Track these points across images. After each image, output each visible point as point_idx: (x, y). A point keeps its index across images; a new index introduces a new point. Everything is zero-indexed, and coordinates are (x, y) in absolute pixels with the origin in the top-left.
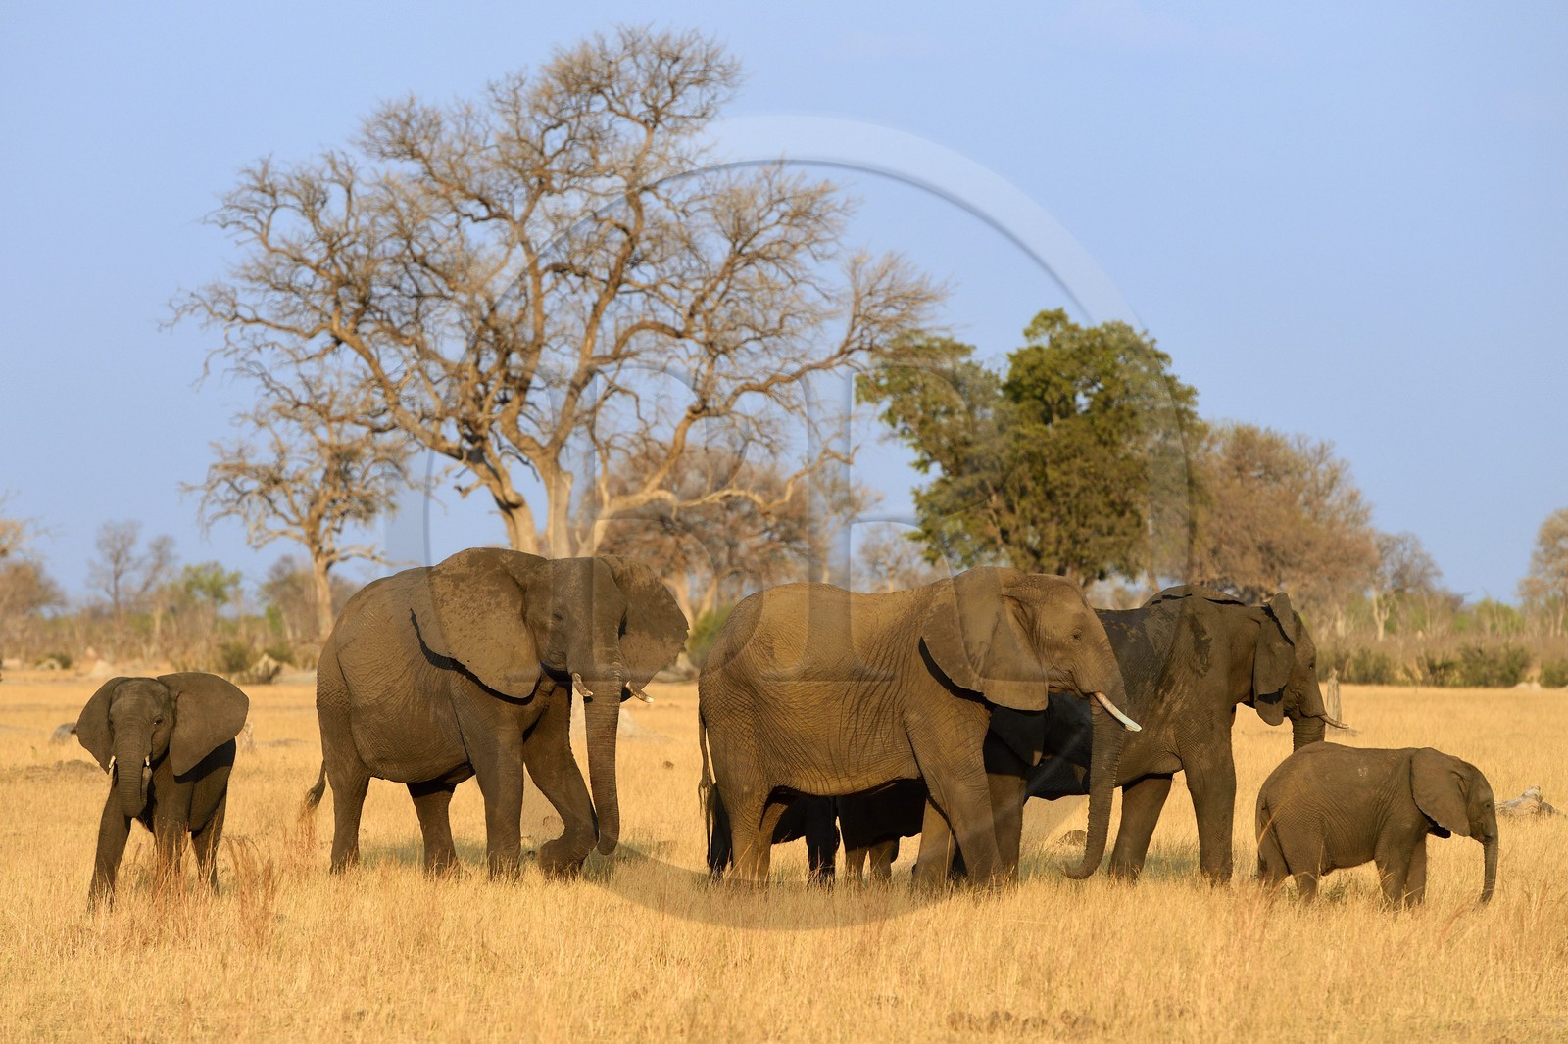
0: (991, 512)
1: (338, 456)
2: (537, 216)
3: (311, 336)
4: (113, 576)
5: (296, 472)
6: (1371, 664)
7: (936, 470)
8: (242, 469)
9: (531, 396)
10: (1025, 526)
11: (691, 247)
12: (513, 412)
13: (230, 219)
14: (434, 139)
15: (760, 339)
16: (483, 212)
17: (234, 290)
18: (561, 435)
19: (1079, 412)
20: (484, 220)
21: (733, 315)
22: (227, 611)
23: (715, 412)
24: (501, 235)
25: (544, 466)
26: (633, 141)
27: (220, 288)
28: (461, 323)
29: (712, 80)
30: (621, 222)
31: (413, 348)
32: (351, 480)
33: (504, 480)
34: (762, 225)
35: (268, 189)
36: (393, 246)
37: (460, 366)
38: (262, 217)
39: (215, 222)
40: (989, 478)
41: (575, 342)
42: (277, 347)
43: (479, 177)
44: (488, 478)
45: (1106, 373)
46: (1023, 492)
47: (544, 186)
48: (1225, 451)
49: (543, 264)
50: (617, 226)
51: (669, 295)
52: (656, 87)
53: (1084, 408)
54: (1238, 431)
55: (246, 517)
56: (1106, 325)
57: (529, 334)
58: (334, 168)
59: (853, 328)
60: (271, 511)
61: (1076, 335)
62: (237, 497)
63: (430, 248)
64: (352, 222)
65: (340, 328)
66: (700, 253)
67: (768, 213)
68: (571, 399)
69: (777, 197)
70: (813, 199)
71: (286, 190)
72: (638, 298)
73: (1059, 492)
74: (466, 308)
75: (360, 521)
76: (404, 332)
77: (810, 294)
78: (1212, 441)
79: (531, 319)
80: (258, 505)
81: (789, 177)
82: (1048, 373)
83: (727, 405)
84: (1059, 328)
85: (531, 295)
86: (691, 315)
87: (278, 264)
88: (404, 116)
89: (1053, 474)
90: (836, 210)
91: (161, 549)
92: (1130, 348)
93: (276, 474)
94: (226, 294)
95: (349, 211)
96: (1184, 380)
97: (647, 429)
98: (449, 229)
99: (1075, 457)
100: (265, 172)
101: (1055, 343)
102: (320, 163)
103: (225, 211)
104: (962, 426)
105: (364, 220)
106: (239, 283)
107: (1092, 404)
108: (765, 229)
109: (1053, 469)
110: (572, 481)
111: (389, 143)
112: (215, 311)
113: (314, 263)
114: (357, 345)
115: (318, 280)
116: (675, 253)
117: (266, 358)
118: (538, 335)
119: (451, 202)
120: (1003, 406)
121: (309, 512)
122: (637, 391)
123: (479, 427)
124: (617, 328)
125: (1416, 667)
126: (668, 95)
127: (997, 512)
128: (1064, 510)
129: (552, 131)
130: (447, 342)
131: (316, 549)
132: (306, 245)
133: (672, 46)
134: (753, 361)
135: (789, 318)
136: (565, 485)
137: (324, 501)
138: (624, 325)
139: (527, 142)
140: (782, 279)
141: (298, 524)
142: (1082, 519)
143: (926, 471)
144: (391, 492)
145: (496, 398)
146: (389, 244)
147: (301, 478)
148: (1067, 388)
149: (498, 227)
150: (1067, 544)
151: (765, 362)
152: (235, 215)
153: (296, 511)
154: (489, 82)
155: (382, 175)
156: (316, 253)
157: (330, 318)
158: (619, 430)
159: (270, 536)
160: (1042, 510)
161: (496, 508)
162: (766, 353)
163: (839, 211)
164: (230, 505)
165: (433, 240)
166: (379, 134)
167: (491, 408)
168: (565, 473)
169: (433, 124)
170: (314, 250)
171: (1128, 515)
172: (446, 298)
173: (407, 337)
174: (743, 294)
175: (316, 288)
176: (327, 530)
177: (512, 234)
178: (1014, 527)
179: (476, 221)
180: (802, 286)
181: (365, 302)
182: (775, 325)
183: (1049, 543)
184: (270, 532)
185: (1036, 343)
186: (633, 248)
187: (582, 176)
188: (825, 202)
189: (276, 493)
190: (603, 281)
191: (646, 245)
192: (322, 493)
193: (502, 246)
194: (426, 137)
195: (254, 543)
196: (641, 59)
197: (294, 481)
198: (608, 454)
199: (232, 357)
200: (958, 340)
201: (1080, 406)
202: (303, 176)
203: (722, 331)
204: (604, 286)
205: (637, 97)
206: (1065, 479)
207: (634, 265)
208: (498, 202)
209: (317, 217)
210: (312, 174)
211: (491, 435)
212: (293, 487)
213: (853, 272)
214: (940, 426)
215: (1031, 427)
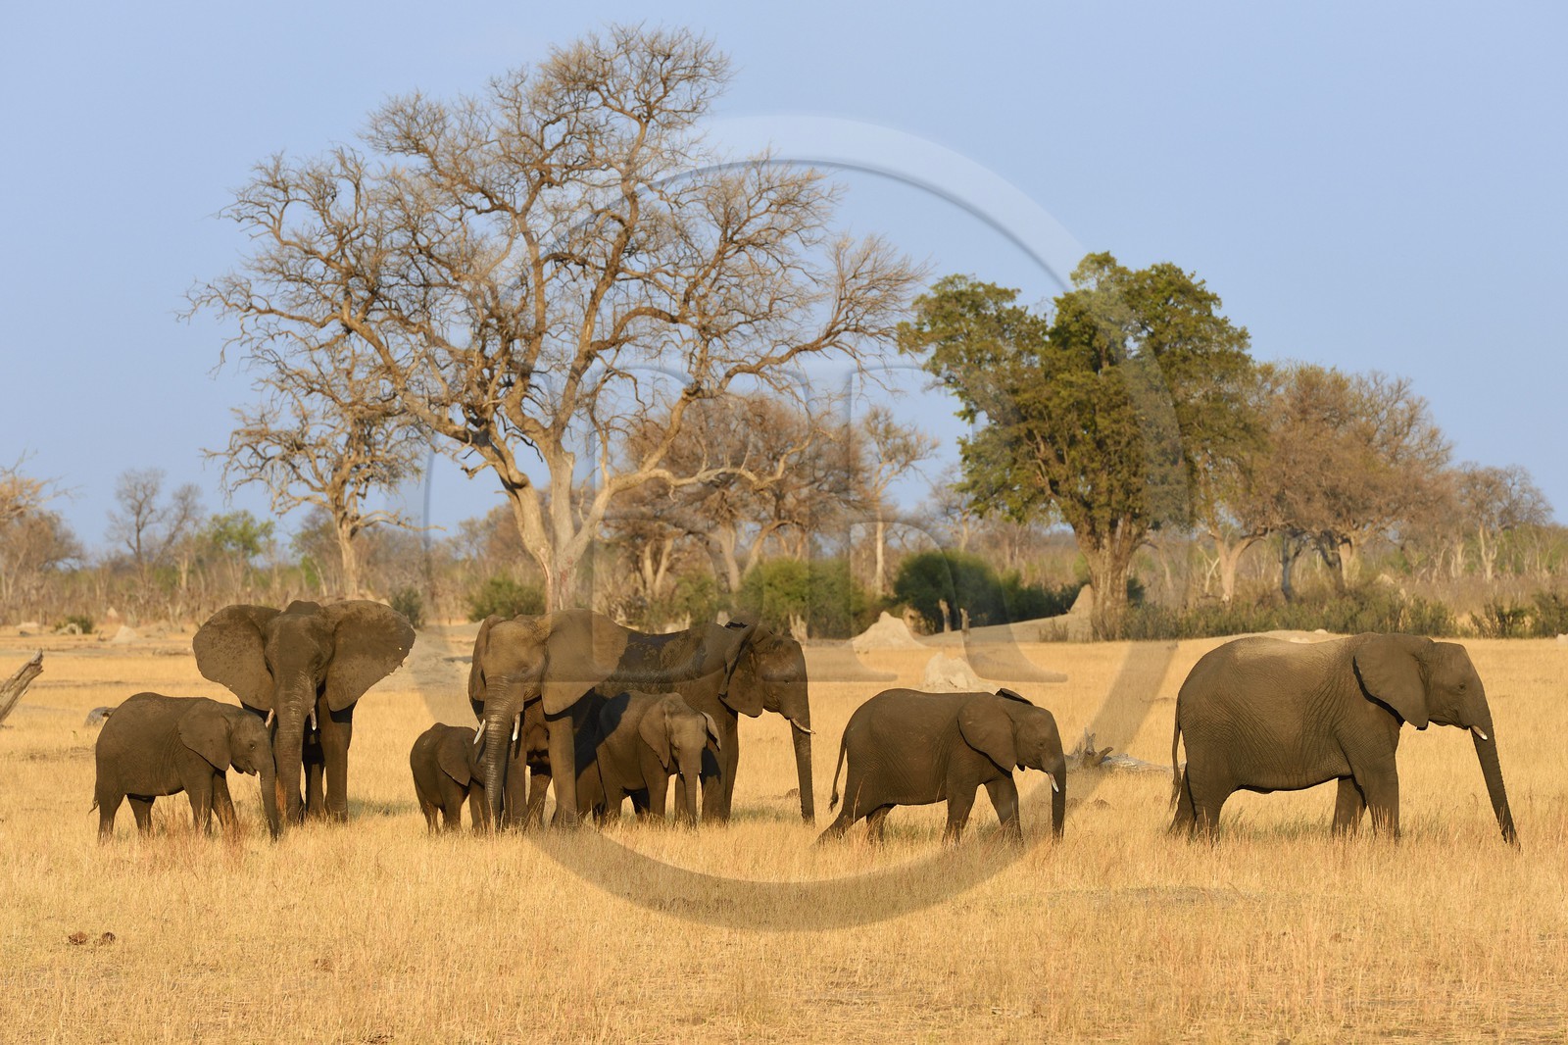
0: (1040, 462)
1: (361, 421)
2: (537, 207)
3: (322, 325)
4: (135, 529)
5: (319, 437)
6: (1428, 612)
7: (982, 419)
8: (264, 435)
9: (535, 379)
10: (1074, 476)
11: (684, 236)
12: (517, 396)
13: (244, 213)
14: (439, 135)
15: (750, 322)
16: (486, 204)
17: (249, 282)
18: (563, 417)
19: (1130, 356)
20: (487, 211)
21: (724, 303)
22: (259, 561)
23: (709, 394)
24: (503, 226)
25: (548, 447)
26: (627, 136)
27: (234, 279)
28: (467, 310)
29: (701, 76)
30: (617, 213)
31: (421, 336)
32: (374, 444)
33: (509, 461)
34: (752, 214)
35: (281, 185)
36: (401, 238)
37: (467, 351)
38: (275, 212)
39: (230, 216)
40: (1036, 427)
41: (574, 330)
42: (290, 335)
43: (482, 171)
44: (493, 460)
45: (1157, 317)
46: (1073, 442)
47: (546, 180)
48: (1288, 391)
49: (543, 253)
50: (614, 217)
51: (663, 282)
52: (649, 82)
53: (1135, 353)
54: (1302, 373)
55: (268, 483)
56: (1154, 267)
57: (532, 322)
58: (343, 164)
59: (839, 310)
60: (295, 476)
61: (1125, 278)
62: (260, 463)
63: (435, 239)
64: (360, 216)
65: (350, 317)
66: (693, 241)
67: (758, 201)
68: (572, 382)
69: (765, 186)
70: (799, 187)
71: (297, 186)
72: (634, 285)
73: (1109, 441)
74: (471, 297)
75: (384, 486)
76: (412, 320)
77: (798, 278)
78: (1277, 383)
79: (532, 306)
80: (281, 471)
81: (776, 172)
82: (1096, 319)
83: (720, 387)
84: (1107, 271)
85: (531, 284)
86: (686, 301)
87: (291, 257)
88: (410, 111)
89: (1102, 422)
90: (822, 197)
91: (186, 499)
92: (1181, 292)
93: (299, 439)
94: (240, 285)
95: (357, 204)
96: (1236, 323)
97: (645, 410)
98: (453, 221)
99: (1125, 404)
100: (277, 168)
101: (1102, 287)
102: (331, 159)
103: (239, 206)
104: (1008, 373)
105: (372, 214)
106: (252, 275)
107: (1143, 349)
108: (755, 217)
109: (1104, 417)
110: (574, 461)
111: (397, 138)
112: (231, 302)
113: (325, 255)
114: (366, 333)
115: (329, 272)
116: (670, 241)
117: (280, 346)
118: (540, 322)
119: (455, 195)
120: (1050, 353)
121: (333, 478)
122: (635, 374)
123: (484, 411)
124: (615, 313)
125: (1484, 616)
126: (660, 90)
127: (1045, 462)
128: (1115, 458)
129: (551, 126)
130: (452, 328)
131: (340, 514)
132: (316, 238)
133: (663, 44)
134: (746, 345)
135: (779, 302)
136: (567, 465)
137: (347, 466)
138: (622, 311)
139: (528, 137)
140: (772, 264)
141: (323, 490)
142: (1133, 468)
143: (973, 421)
144: (415, 456)
145: (501, 381)
146: (395, 234)
147: (323, 444)
148: (1115, 333)
149: (500, 218)
150: (1119, 495)
151: (756, 344)
152: (249, 210)
153: (321, 478)
154: (491, 78)
155: (389, 170)
156: (326, 246)
157: (341, 307)
158: (618, 412)
159: (294, 502)
160: (1092, 460)
161: (502, 488)
162: (757, 336)
163: (826, 198)
164: (253, 471)
165: (438, 231)
166: (386, 129)
167: (495, 392)
168: (567, 454)
169: (438, 118)
170: (324, 243)
171: (1181, 462)
172: (451, 287)
173: (414, 325)
174: (734, 280)
175: (327, 279)
176: (351, 496)
177: (514, 225)
178: (1064, 477)
179: (479, 213)
180: (790, 271)
181: (375, 294)
182: (766, 309)
183: (1099, 494)
184: (294, 498)
185: (1083, 287)
186: (628, 238)
187: (581, 168)
188: (812, 190)
189: (298, 459)
190: (602, 269)
191: (641, 235)
192: (346, 458)
193: (504, 237)
194: (431, 132)
195: (278, 509)
196: (634, 56)
197: (317, 446)
198: (607, 435)
199: (247, 346)
200: (1000, 286)
201: (1131, 351)
202: (314, 171)
203: (715, 316)
204: (601, 274)
205: (630, 94)
206: (1115, 427)
207: (631, 254)
208: (500, 195)
209: (327, 211)
210: (322, 169)
211: (496, 418)
212: (316, 452)
213: (837, 257)
214: (985, 374)
215: (1079, 374)
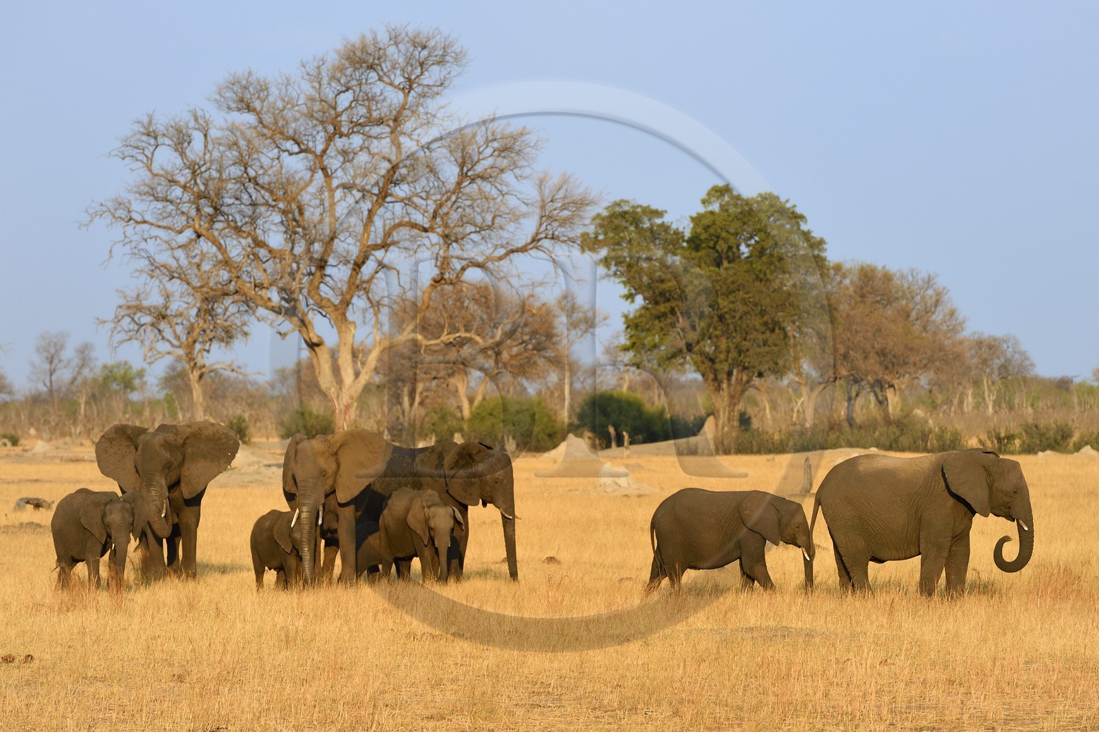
0: (679, 330)
1: (207, 299)
2: (331, 151)
3: (180, 232)
4: (49, 373)
5: (177, 310)
6: (948, 436)
7: (639, 300)
8: (139, 308)
9: (328, 270)
10: (704, 340)
11: (434, 172)
12: (316, 283)
13: (126, 154)
14: (264, 100)
15: (479, 232)
16: (296, 149)
17: (129, 202)
18: (348, 297)
19: (743, 258)
20: (297, 153)
21: (462, 217)
22: (135, 396)
23: (449, 282)
24: (307, 164)
25: (337, 318)
26: (396, 101)
27: (119, 200)
28: (282, 222)
29: (448, 62)
30: (387, 155)
31: (249, 240)
32: (216, 315)
33: (310, 327)
34: (481, 157)
35: (152, 134)
36: (236, 171)
37: (281, 250)
38: (148, 153)
39: (117, 155)
40: (677, 306)
41: (356, 236)
42: (158, 239)
43: (293, 125)
44: (299, 326)
45: (760, 230)
46: (702, 316)
47: (337, 132)
48: (852, 282)
49: (335, 183)
50: (384, 158)
51: (418, 204)
52: (411, 65)
53: (746, 255)
54: (862, 269)
55: (142, 342)
56: (760, 195)
57: (327, 231)
58: (196, 120)
59: (541, 225)
60: (160, 337)
61: (739, 202)
62: (136, 328)
63: (260, 172)
64: (208, 156)
65: (200, 226)
66: (440, 175)
67: (486, 148)
68: (354, 273)
69: (490, 138)
70: (515, 139)
71: (164, 135)
72: (398, 206)
73: (727, 316)
74: (284, 213)
75: (223, 344)
76: (244, 229)
77: (512, 201)
78: (844, 276)
79: (327, 220)
80: (150, 334)
81: (498, 127)
82: (719, 231)
83: (457, 277)
84: (727, 198)
85: (327, 204)
86: (434, 217)
87: (159, 184)
88: (244, 82)
89: (723, 302)
90: (530, 147)
91: (84, 352)
92: (777, 211)
93: (163, 311)
94: (123, 204)
95: (206, 147)
96: (816, 234)
97: (404, 293)
98: (273, 160)
99: (739, 290)
100: (150, 123)
101: (723, 208)
102: (188, 117)
103: (123, 149)
104: (658, 269)
105: (216, 154)
106: (132, 197)
107: (751, 253)
108: (483, 159)
109: (724, 300)
110: (355, 327)
111: (235, 101)
112: (117, 215)
113: (182, 183)
114: (211, 238)
115: (185, 195)
116: (423, 176)
117: (151, 247)
118: (333, 231)
119: (275, 142)
120: (687, 255)
121: (187, 339)
122: (398, 268)
123: (293, 292)
124: (384, 225)
125: (987, 439)
126: (418, 71)
127: (683, 330)
128: (731, 328)
129: (342, 94)
130: (271, 234)
131: (192, 364)
132: (177, 172)
133: (422, 38)
134: (476, 248)
135: (499, 218)
136: (350, 330)
137: (197, 331)
138: (389, 223)
139: (326, 102)
140: (494, 192)
141: (180, 347)
142: (744, 335)
143: (633, 301)
144: (244, 324)
145: (305, 271)
146: (232, 169)
147: (181, 315)
148: (732, 241)
149: (307, 158)
150: (734, 354)
151: (483, 247)
152: (130, 151)
153: (178, 338)
154: (302, 61)
155: (229, 123)
156: (184, 177)
157: (193, 220)
158: (386, 294)
159: (159, 355)
160: (715, 329)
161: (304, 345)
162: (483, 241)
163: (532, 147)
164: (131, 333)
165: (262, 167)
166: (227, 95)
167: (300, 279)
168: (350, 323)
169: (264, 88)
170: (182, 175)
171: (777, 331)
172: (271, 206)
173: (244, 232)
174: (468, 203)
175: (184, 200)
176: (200, 351)
177: (315, 163)
178: (696, 341)
179: (291, 154)
180: (507, 197)
181: (217, 210)
182: (490, 223)
183: (720, 352)
184: (160, 353)
185: (710, 208)
186: (394, 173)
187: (363, 125)
188: (523, 142)
189: (163, 325)
190: (375, 194)
191: (404, 171)
192: (196, 325)
193: (308, 171)
194: (258, 98)
195: (148, 360)
196: (401, 47)
197: (176, 316)
198: (379, 309)
199: (128, 246)
200: (653, 207)
201: (743, 253)
202: (176, 124)
203: (454, 227)
204: (375, 198)
205: (398, 72)
206: (731, 306)
207: (396, 184)
208: (306, 142)
209: (185, 153)
210: (182, 124)
211: (301, 297)
212: (175, 320)
213: (540, 187)
214: (642, 269)
215: (707, 269)
